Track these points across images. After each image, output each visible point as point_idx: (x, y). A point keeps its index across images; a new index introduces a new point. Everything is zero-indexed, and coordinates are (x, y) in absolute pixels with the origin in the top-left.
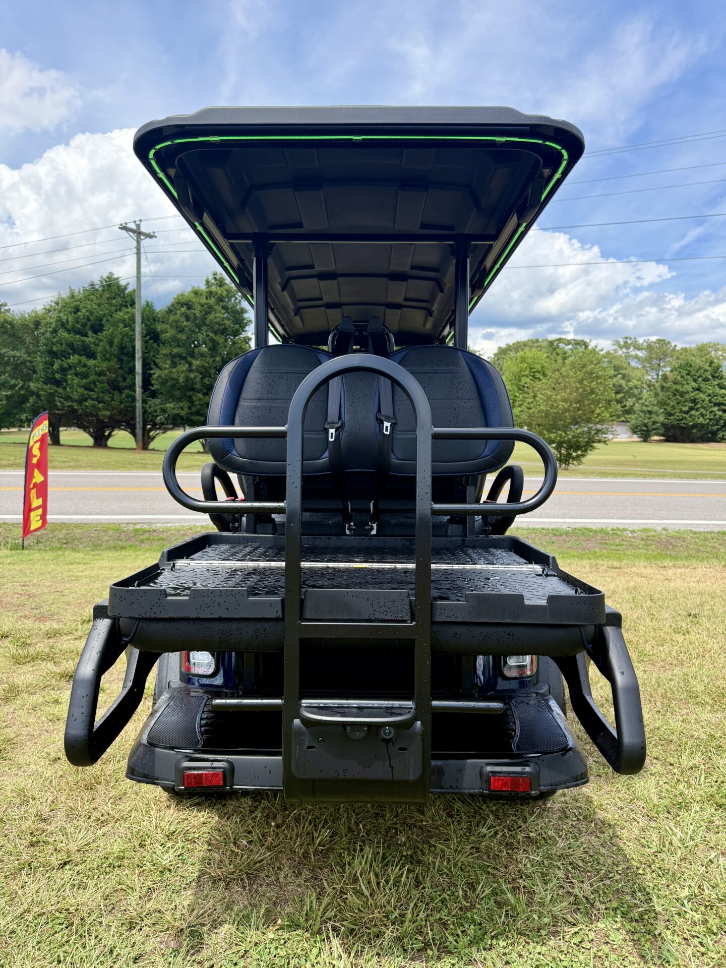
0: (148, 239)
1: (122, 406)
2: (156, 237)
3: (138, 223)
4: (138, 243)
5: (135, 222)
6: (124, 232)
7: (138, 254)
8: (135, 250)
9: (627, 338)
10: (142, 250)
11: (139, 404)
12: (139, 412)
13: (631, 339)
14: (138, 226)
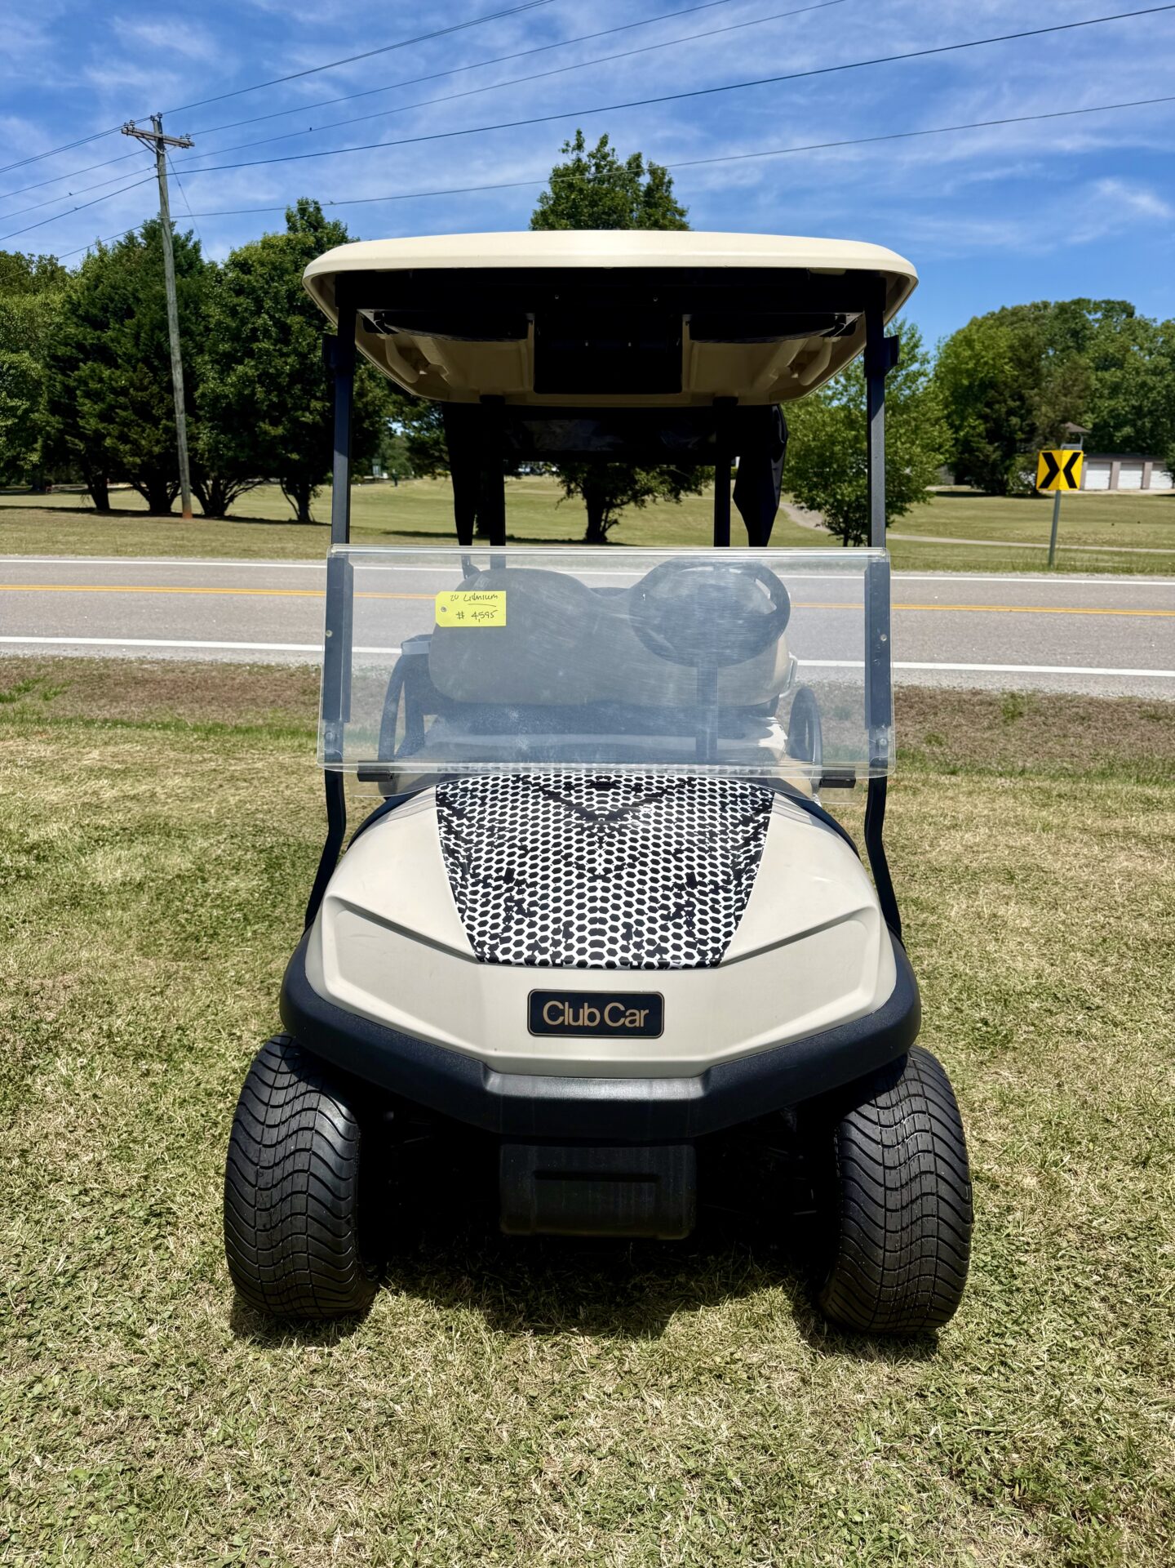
0: (180, 149)
1: (159, 449)
2: (192, 145)
3: (158, 120)
4: (160, 157)
5: (153, 118)
6: (131, 138)
7: (160, 176)
11: (182, 441)
12: (184, 456)
14: (158, 127)
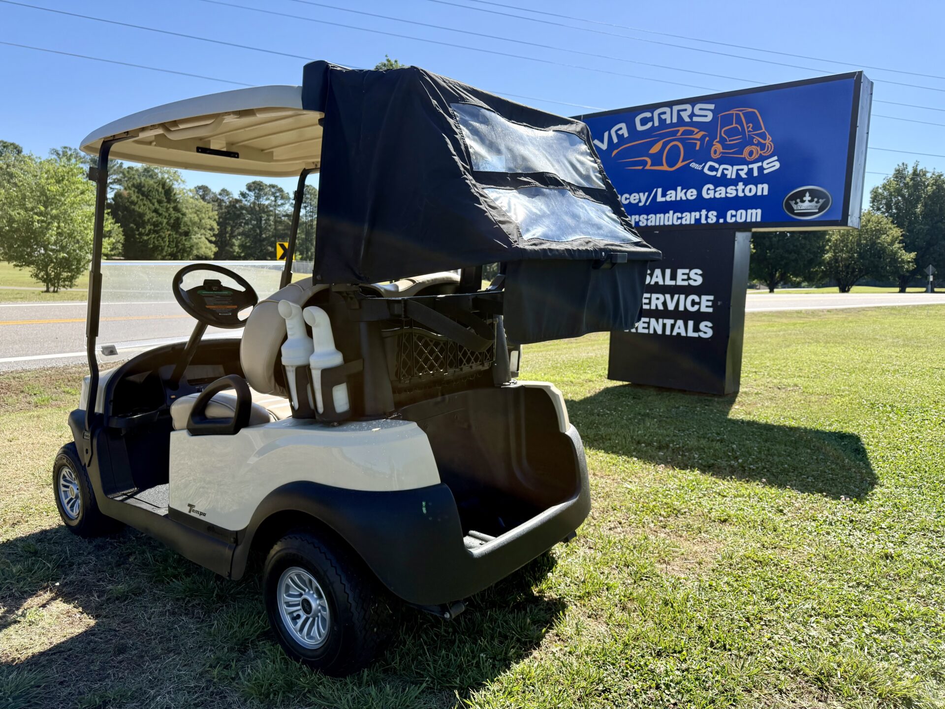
9: (65, 148)
13: (70, 149)
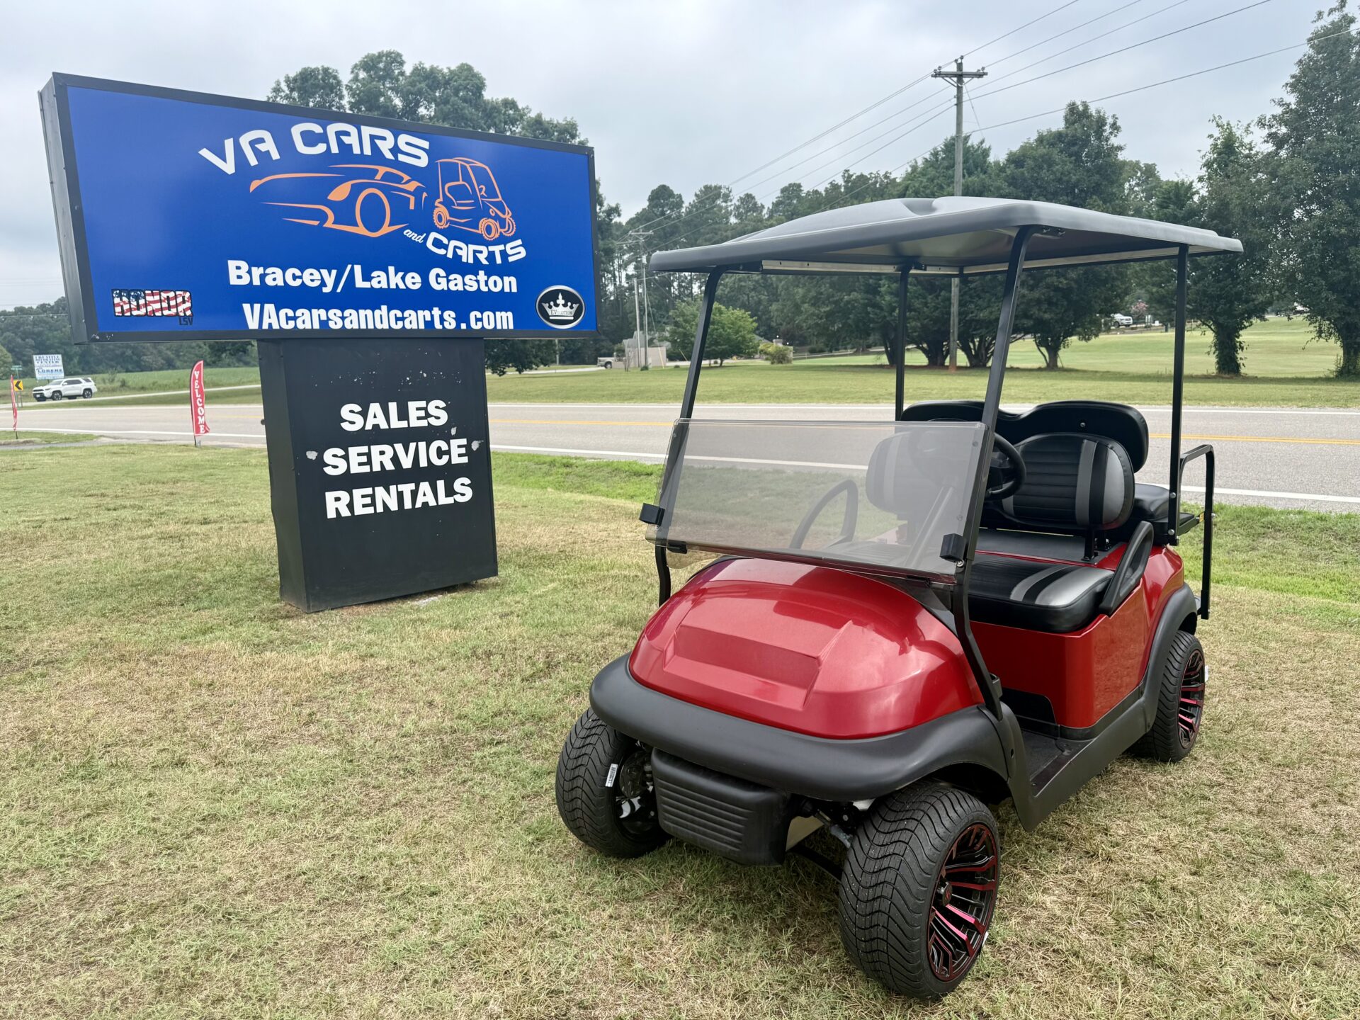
0: (975, 79)
1: (936, 314)
2: (986, 74)
3: (959, 61)
4: (959, 89)
5: (956, 61)
6: (939, 79)
7: (959, 104)
8: (955, 101)
10: (965, 97)
11: (955, 309)
12: (954, 320)
14: (960, 66)
